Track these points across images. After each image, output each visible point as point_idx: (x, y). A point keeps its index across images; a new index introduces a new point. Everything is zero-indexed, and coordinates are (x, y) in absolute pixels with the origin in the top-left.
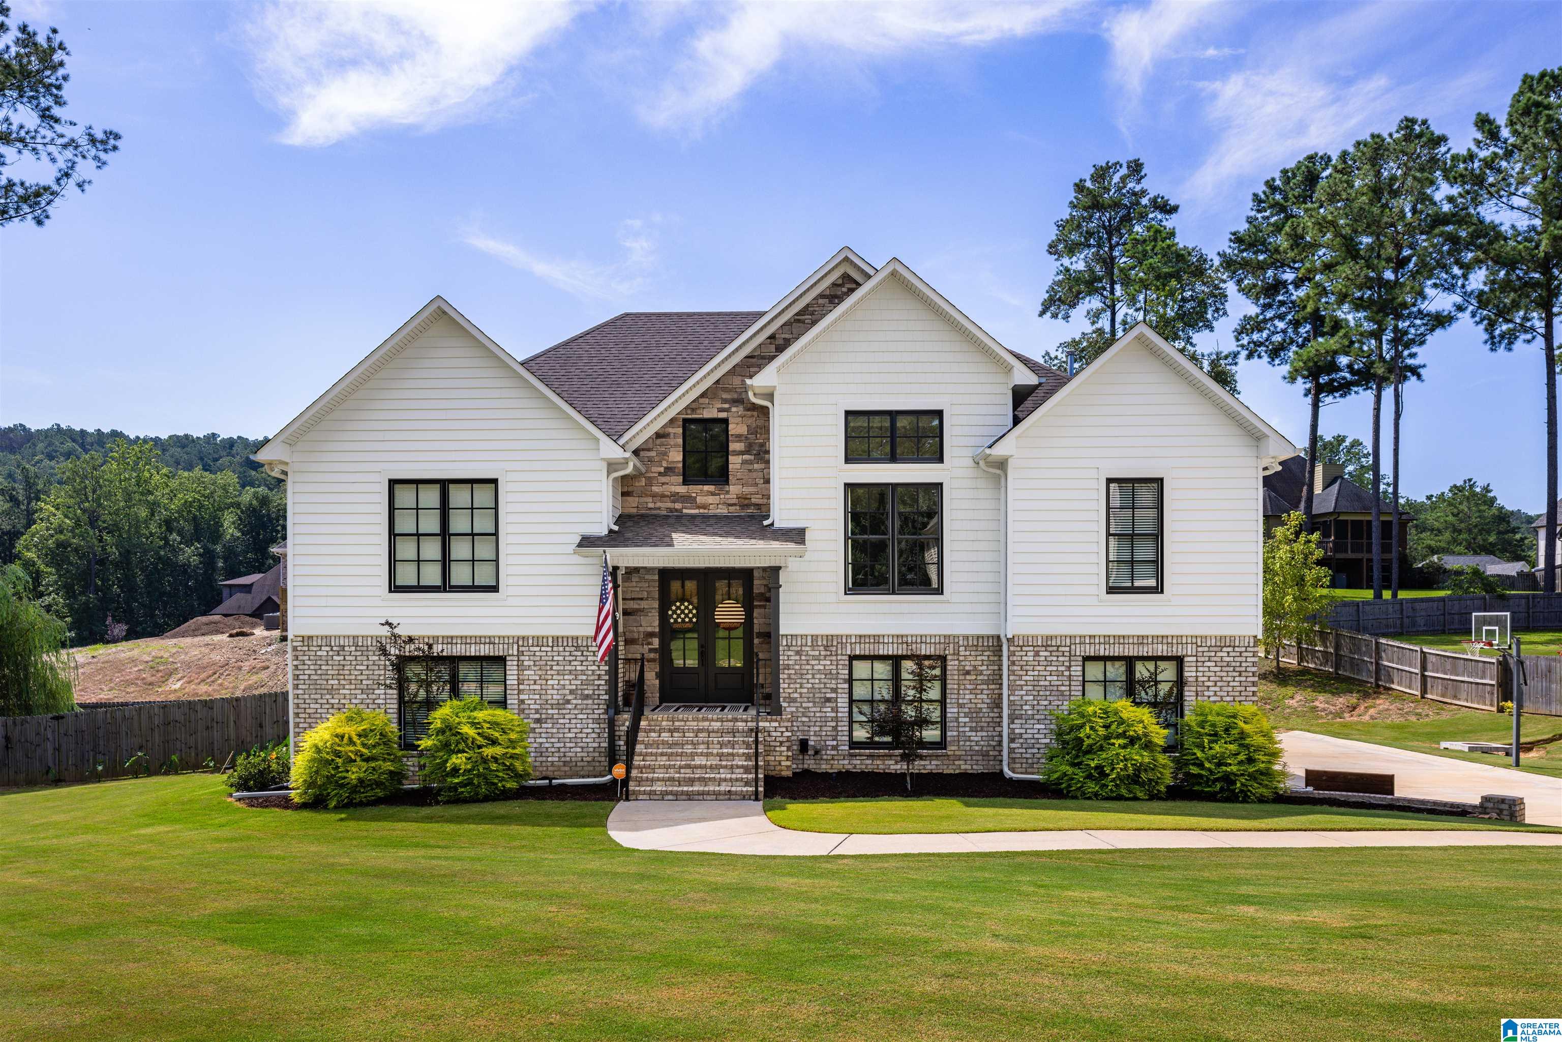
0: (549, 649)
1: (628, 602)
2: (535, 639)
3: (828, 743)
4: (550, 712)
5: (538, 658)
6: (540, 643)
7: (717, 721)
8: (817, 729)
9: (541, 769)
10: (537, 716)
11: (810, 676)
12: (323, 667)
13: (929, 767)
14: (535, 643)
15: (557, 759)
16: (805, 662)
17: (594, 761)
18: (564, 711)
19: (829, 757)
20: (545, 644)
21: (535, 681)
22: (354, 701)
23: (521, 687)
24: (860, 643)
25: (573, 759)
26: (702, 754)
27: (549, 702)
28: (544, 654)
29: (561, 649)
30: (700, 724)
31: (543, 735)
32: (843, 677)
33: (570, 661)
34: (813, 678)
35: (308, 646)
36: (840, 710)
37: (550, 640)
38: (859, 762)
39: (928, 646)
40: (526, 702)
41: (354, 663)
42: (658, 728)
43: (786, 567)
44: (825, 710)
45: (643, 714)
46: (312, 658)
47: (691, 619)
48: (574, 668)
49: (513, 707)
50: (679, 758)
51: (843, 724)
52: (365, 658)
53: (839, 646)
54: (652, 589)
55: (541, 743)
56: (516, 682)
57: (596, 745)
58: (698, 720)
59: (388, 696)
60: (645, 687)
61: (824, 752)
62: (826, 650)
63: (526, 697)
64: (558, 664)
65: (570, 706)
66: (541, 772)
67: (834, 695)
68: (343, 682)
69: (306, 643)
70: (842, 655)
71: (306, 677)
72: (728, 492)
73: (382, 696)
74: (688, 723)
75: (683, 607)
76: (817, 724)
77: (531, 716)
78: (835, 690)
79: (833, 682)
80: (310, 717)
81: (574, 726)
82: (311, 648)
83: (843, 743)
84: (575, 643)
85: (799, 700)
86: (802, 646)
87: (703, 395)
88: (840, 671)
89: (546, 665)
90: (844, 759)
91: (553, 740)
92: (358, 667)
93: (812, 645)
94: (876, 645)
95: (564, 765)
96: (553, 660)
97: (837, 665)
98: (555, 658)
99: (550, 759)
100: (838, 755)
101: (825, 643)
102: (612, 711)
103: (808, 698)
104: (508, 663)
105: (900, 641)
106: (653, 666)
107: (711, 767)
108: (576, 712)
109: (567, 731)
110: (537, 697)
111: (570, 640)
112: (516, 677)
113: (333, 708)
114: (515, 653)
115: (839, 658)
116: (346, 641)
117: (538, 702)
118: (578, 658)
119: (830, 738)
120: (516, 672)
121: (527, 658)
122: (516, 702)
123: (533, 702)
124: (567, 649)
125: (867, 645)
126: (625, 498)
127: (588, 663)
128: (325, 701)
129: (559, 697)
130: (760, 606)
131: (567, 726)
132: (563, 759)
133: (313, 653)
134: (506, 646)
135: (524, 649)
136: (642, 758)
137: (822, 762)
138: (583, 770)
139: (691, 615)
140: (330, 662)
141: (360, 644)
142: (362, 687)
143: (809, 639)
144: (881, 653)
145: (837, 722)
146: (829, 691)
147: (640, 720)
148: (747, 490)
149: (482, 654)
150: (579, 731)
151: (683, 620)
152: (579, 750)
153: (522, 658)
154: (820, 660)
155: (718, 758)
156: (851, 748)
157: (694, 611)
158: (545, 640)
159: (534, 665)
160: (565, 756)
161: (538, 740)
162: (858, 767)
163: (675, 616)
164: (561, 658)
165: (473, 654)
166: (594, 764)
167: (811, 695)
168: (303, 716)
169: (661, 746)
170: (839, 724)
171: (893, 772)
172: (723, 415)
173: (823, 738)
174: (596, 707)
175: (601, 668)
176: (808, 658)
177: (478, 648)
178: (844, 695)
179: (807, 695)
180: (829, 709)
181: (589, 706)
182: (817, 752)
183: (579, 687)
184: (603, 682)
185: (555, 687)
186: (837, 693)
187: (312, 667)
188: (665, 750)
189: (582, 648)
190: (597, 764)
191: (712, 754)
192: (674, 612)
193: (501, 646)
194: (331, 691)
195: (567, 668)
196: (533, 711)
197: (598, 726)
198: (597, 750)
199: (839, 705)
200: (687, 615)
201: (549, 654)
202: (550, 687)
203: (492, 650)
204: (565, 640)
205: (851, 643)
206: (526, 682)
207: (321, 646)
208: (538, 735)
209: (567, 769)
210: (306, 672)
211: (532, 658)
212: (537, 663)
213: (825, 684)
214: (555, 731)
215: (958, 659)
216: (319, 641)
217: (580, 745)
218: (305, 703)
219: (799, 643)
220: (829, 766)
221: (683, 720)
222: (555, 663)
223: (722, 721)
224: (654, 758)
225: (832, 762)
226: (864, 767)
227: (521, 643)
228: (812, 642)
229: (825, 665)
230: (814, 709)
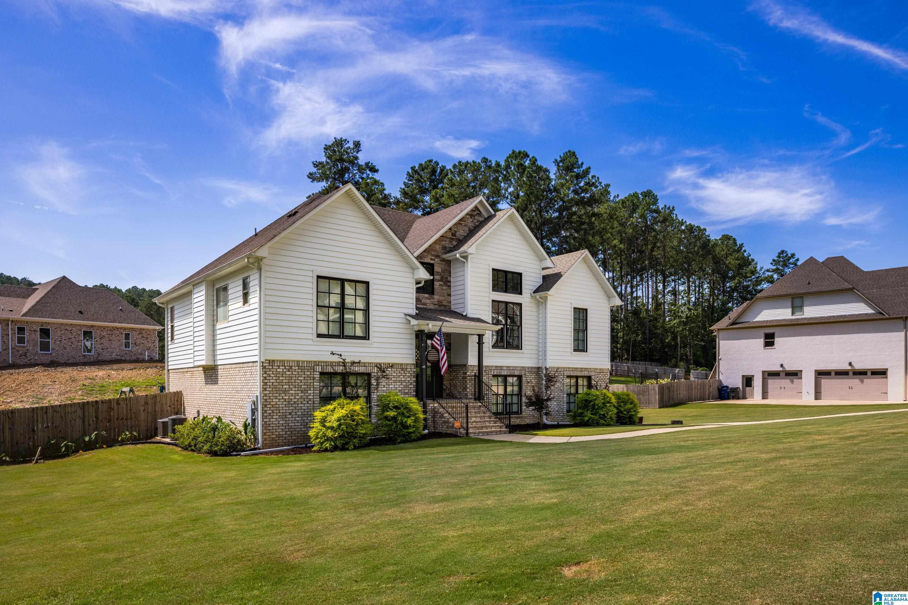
0: (390, 370)
2: (384, 365)
5: (386, 374)
6: (387, 367)
12: (281, 378)
13: (517, 422)
14: (384, 367)
21: (384, 386)
22: (297, 397)
23: (378, 389)
24: (496, 369)
28: (388, 372)
33: (399, 376)
35: (272, 366)
36: (489, 398)
37: (391, 365)
39: (517, 371)
41: (297, 376)
46: (274, 373)
48: (400, 379)
51: (490, 405)
52: (303, 373)
53: (489, 371)
56: (375, 386)
59: (315, 394)
63: (380, 394)
64: (394, 377)
67: (487, 392)
68: (291, 387)
69: (271, 364)
70: (490, 374)
71: (271, 384)
72: (434, 298)
73: (312, 394)
78: (488, 390)
79: (487, 386)
80: (273, 407)
82: (274, 367)
84: (402, 367)
87: (424, 251)
88: (490, 382)
89: (389, 377)
92: (299, 378)
94: (501, 371)
96: (392, 375)
97: (489, 379)
104: (372, 376)
105: (508, 369)
107: (481, 422)
111: (399, 365)
112: (375, 384)
113: (285, 401)
114: (376, 371)
115: (489, 376)
116: (293, 363)
118: (403, 374)
120: (376, 381)
121: (381, 374)
122: (376, 396)
124: (398, 370)
125: (498, 371)
127: (406, 377)
128: (281, 398)
133: (275, 370)
135: (379, 369)
140: (284, 375)
141: (301, 365)
142: (301, 389)
144: (502, 374)
148: (442, 298)
153: (379, 374)
159: (384, 378)
168: (269, 406)
172: (432, 262)
175: (412, 379)
178: (491, 392)
180: (486, 398)
183: (403, 389)
187: (274, 378)
189: (404, 370)
193: (370, 368)
194: (285, 392)
195: (398, 379)
199: (489, 396)
201: (390, 372)
202: (391, 389)
203: (365, 370)
204: (397, 365)
205: (493, 370)
206: (380, 386)
207: (279, 366)
210: (271, 381)
211: (383, 374)
215: (526, 377)
216: (279, 363)
218: (270, 399)
219: (476, 369)
227: (378, 366)
229: (485, 379)
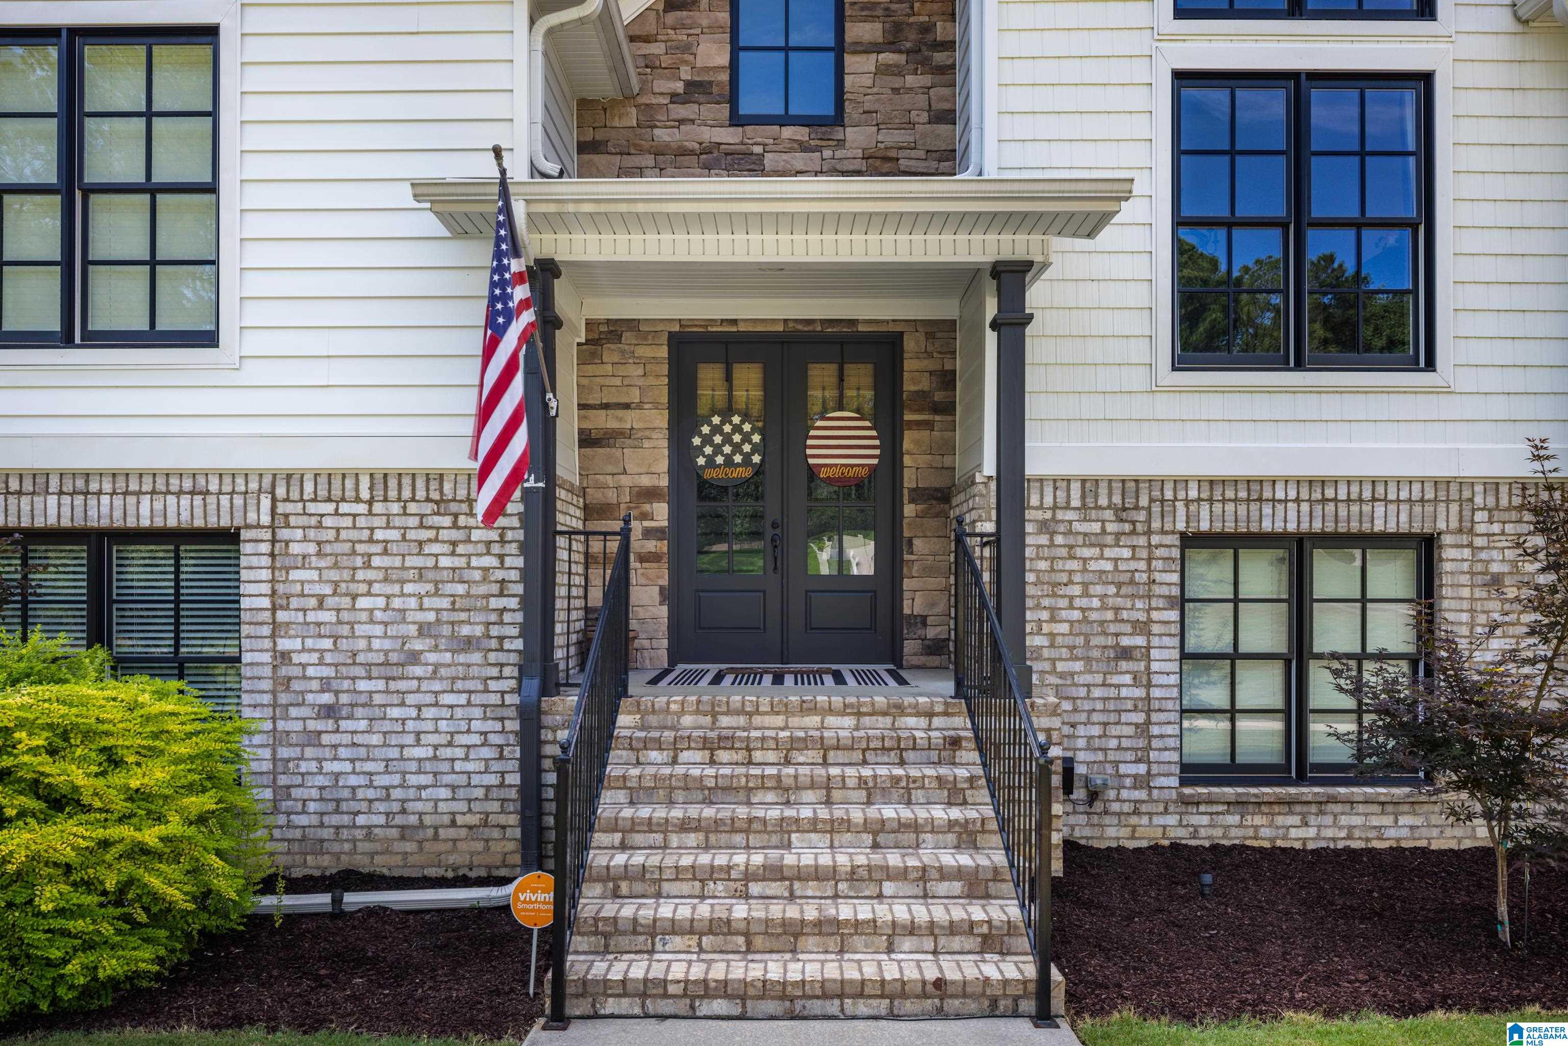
0: (362, 508)
1: (591, 413)
2: (323, 481)
3: (1123, 768)
4: (363, 685)
5: (331, 535)
6: (336, 493)
7: (843, 713)
8: (1096, 731)
9: (336, 847)
10: (327, 698)
11: (1077, 590)
13: (1392, 833)
14: (322, 493)
15: (382, 820)
16: (1064, 552)
17: (485, 823)
18: (402, 685)
19: (1127, 808)
20: (350, 494)
21: (321, 599)
23: (281, 616)
24: (1211, 501)
25: (427, 820)
26: (814, 826)
27: (360, 658)
28: (348, 522)
29: (395, 508)
30: (795, 721)
31: (343, 752)
32: (1165, 590)
33: (420, 543)
34: (1086, 594)
36: (1156, 679)
37: (365, 483)
38: (1205, 820)
39: (1392, 508)
40: (296, 658)
42: (669, 735)
43: (1045, 266)
44: (1115, 679)
45: (625, 694)
47: (747, 457)
48: (430, 562)
49: (257, 671)
50: (739, 839)
51: (1162, 717)
53: (1156, 508)
54: (651, 381)
55: (337, 775)
56: (266, 603)
57: (493, 780)
58: (786, 710)
60: (633, 624)
61: (1112, 794)
62: (1120, 520)
63: (297, 644)
64: (385, 552)
65: (418, 671)
66: (337, 856)
67: (1140, 641)
70: (1163, 532)
72: (841, 143)
74: (757, 720)
75: (727, 428)
76: (1096, 717)
77: (310, 698)
78: (1143, 627)
79: (1139, 604)
81: (430, 726)
83: (1165, 768)
85: (1046, 653)
86: (1055, 508)
88: (1157, 576)
89: (354, 553)
90: (1166, 812)
91: (369, 766)
93: (1084, 506)
94: (1254, 507)
95: (403, 838)
96: (371, 540)
97: (1149, 560)
98: (379, 535)
99: (361, 820)
100: (1151, 801)
101: (1117, 499)
102: (532, 685)
103: (1071, 648)
104: (246, 548)
105: (1317, 495)
106: (652, 573)
107: (853, 875)
108: (437, 686)
109: (410, 739)
110: (327, 644)
111: (420, 484)
112: (265, 588)
114: (265, 519)
115: (1155, 539)
117: (328, 658)
118: (444, 535)
119: (1130, 756)
120: (265, 575)
121: (299, 534)
122: (266, 657)
123: (314, 658)
124: (412, 508)
125: (1230, 507)
126: (586, 157)
127: (470, 548)
129: (387, 644)
130: (919, 425)
131: (410, 725)
132: (399, 820)
134: (238, 501)
135: (289, 508)
136: (617, 837)
137: (1107, 820)
138: (454, 849)
139: (747, 448)
143: (1076, 487)
144: (1267, 526)
145: (1149, 712)
146: (1128, 628)
147: (614, 711)
149: (172, 523)
150: (444, 739)
151: (729, 460)
152: (444, 793)
153: (284, 534)
154: (1102, 546)
155: (868, 839)
156: (1184, 782)
157: (756, 438)
158: (349, 483)
159: (319, 554)
160: (404, 811)
161: (328, 767)
162: (1203, 832)
163: (708, 450)
164: (394, 535)
165: (145, 523)
166: (486, 832)
167: (1080, 641)
169: (679, 796)
170: (1155, 717)
171: (1297, 845)
173: (1111, 756)
174: (494, 672)
175: (508, 561)
176: (1071, 540)
177: (158, 505)
178: (1167, 641)
179: (1069, 641)
180: (1128, 679)
181: (474, 671)
182: (1093, 796)
183: (445, 616)
184: (513, 603)
185: (378, 615)
186: (1149, 634)
188: (693, 811)
189: (454, 507)
190: (496, 833)
191: (847, 825)
192: (707, 440)
193: (225, 500)
195: (410, 561)
196: (315, 685)
197: (498, 726)
198: (495, 793)
199: (1155, 666)
200: (737, 448)
201: (361, 522)
202: (364, 616)
203: (198, 512)
204: (406, 481)
205: (1188, 502)
206: (295, 603)
208: (328, 753)
209: (410, 847)
211: (312, 534)
212: (328, 549)
213: (1117, 610)
214: (376, 739)
215: (1470, 545)
217: (448, 779)
219: (1048, 500)
220: (1125, 832)
221: (741, 712)
222: (378, 548)
223: (859, 714)
224: (658, 838)
225: (1134, 820)
226: (1218, 832)
227: (281, 492)
228: (1083, 497)
229: (1116, 560)
230: (1088, 678)
